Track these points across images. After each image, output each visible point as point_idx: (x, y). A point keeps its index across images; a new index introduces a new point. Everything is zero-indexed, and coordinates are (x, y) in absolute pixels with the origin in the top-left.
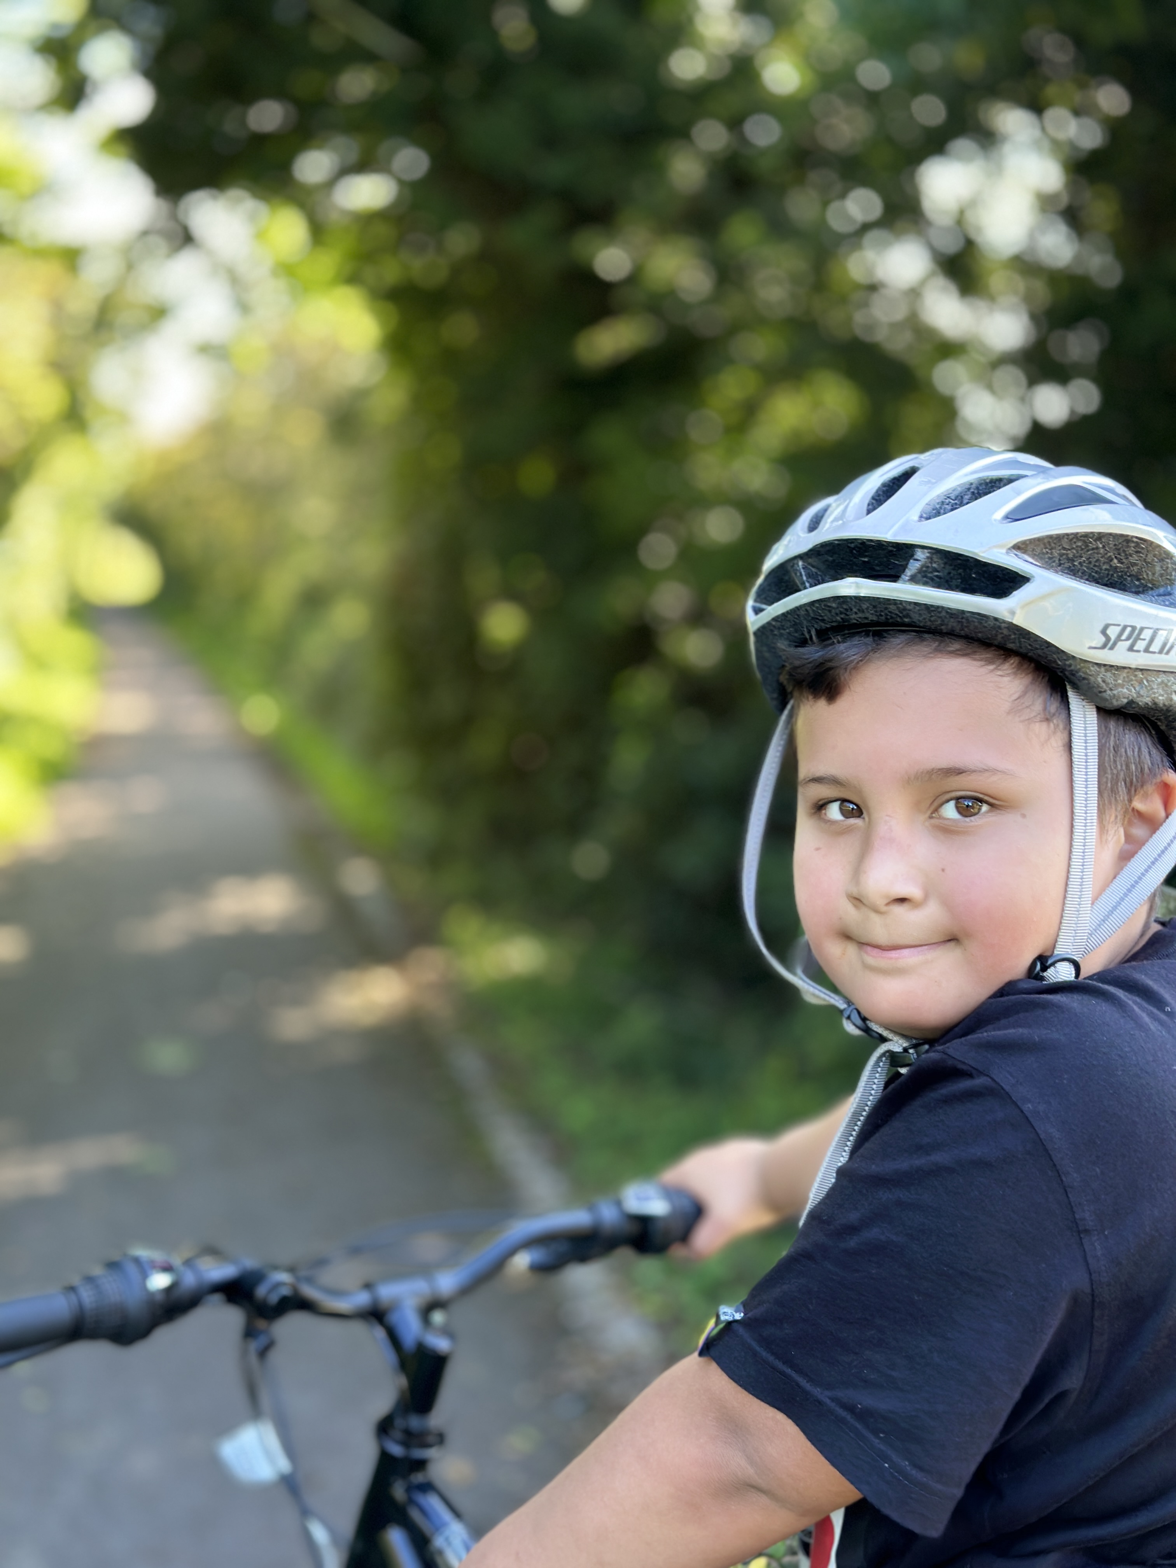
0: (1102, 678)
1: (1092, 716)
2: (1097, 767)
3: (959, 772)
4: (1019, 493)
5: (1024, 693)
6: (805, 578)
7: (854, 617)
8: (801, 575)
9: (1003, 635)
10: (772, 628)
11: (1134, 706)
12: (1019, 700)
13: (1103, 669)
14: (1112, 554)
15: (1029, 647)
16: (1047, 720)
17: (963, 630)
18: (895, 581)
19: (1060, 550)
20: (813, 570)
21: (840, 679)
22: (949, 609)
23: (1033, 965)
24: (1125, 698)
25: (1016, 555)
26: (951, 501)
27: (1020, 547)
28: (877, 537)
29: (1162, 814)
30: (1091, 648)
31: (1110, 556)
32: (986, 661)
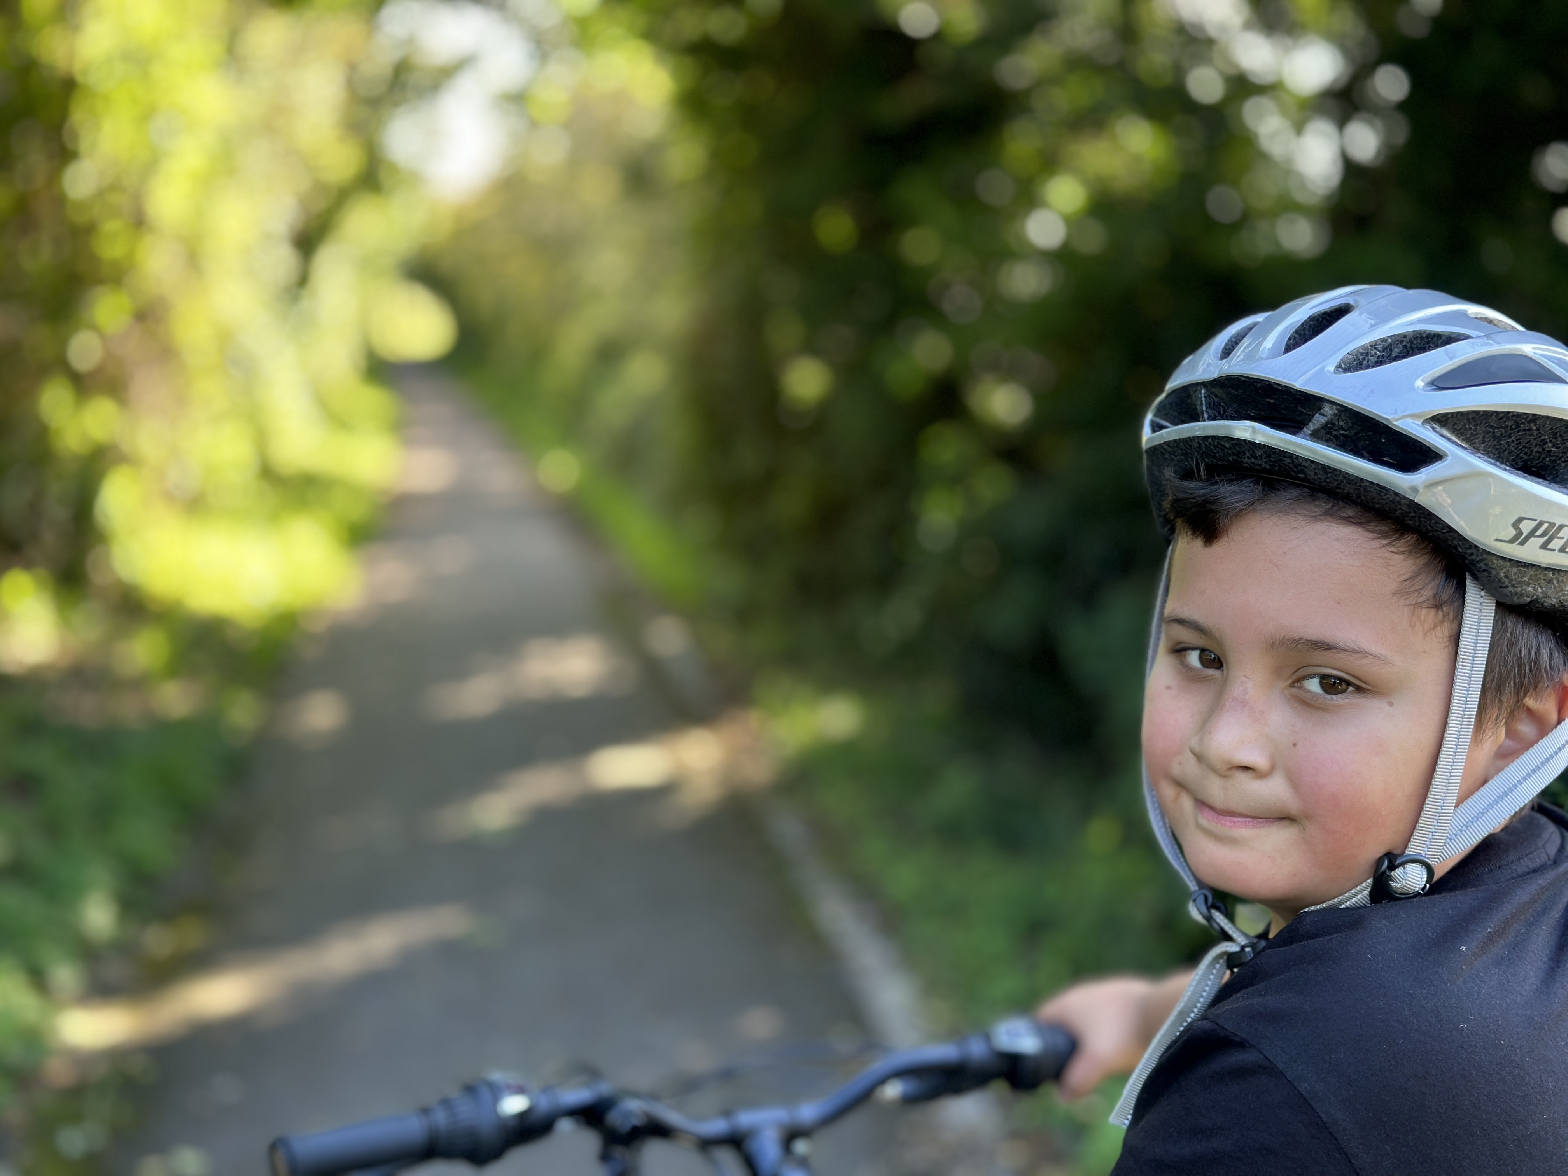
4: (1452, 357)
5: (1416, 576)
7: (1248, 461)
8: (1202, 404)
16: (1437, 607)
27: (1440, 420)
32: (1380, 534)
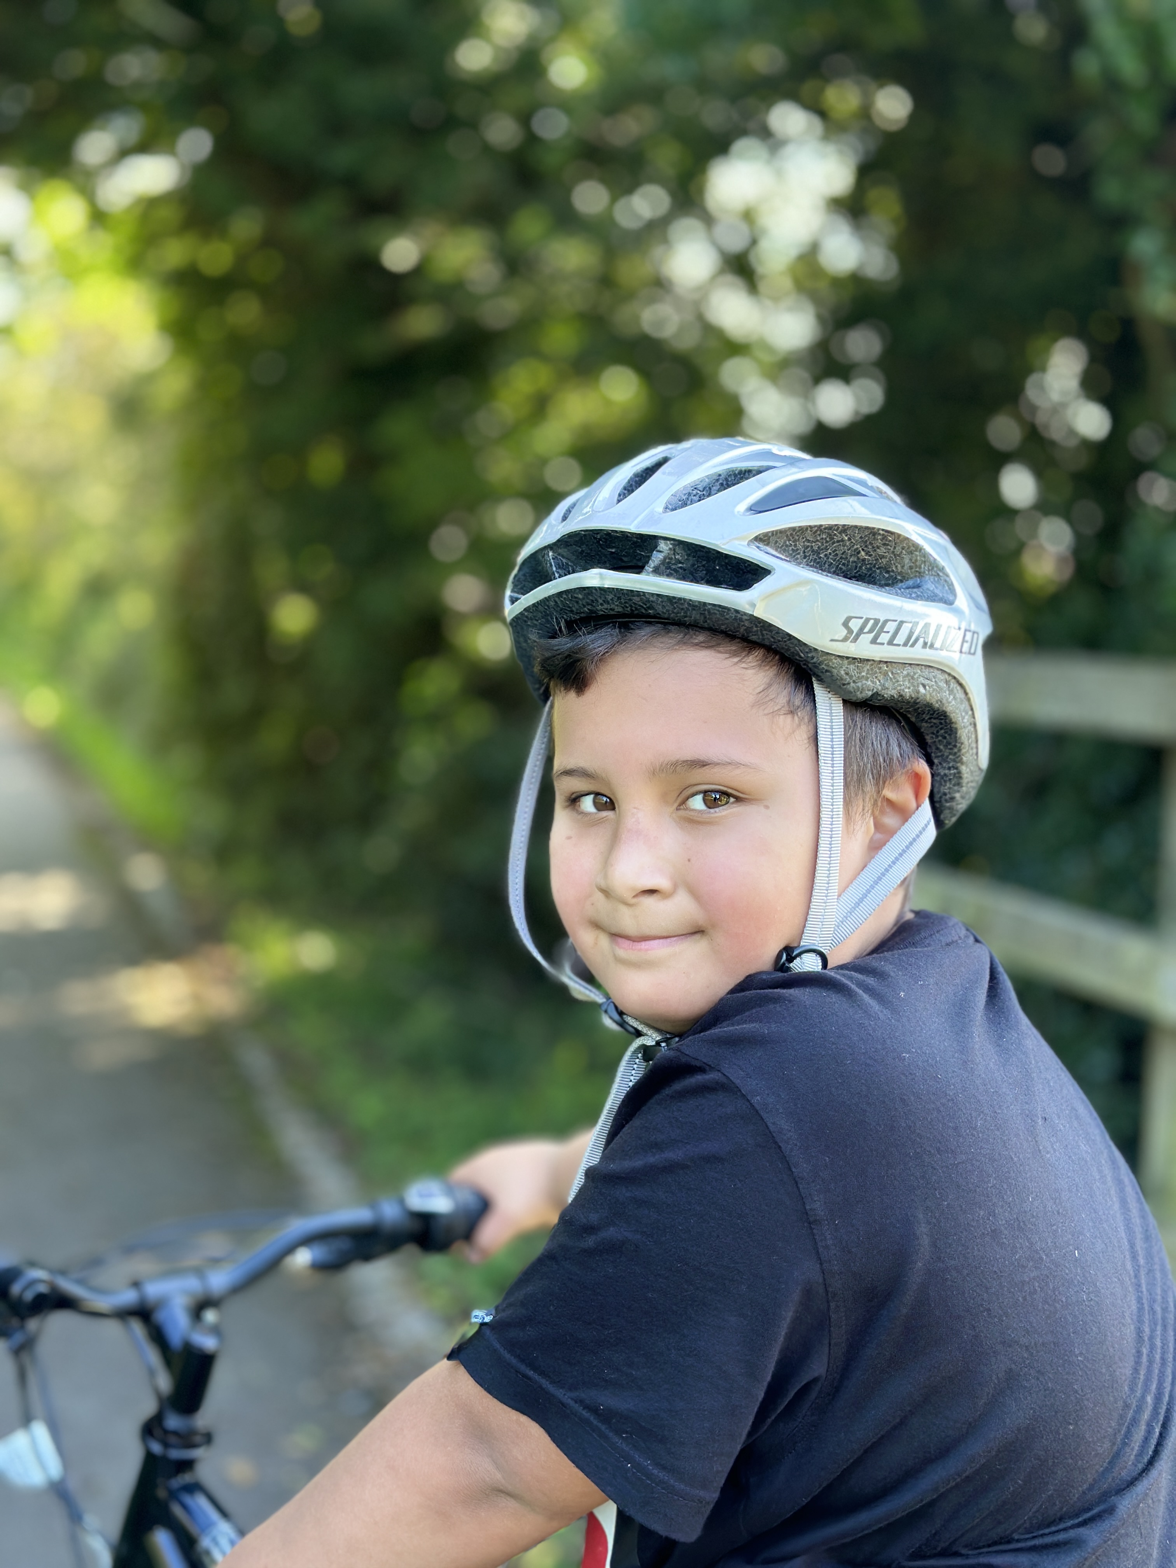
0: (844, 670)
1: (838, 708)
2: (843, 759)
3: (703, 764)
4: (763, 485)
5: (769, 685)
6: (554, 569)
7: (601, 608)
8: (551, 565)
9: (745, 628)
10: (525, 619)
11: (879, 698)
12: (763, 693)
13: (846, 662)
14: (858, 546)
15: (772, 640)
16: (792, 712)
17: (706, 622)
18: (639, 573)
19: (804, 542)
20: (564, 561)
21: (586, 670)
22: (691, 600)
23: (779, 956)
24: (869, 690)
25: (758, 547)
26: (699, 492)
27: (763, 539)
28: (621, 528)
29: (914, 804)
30: (832, 640)
31: (857, 548)
32: (730, 654)
